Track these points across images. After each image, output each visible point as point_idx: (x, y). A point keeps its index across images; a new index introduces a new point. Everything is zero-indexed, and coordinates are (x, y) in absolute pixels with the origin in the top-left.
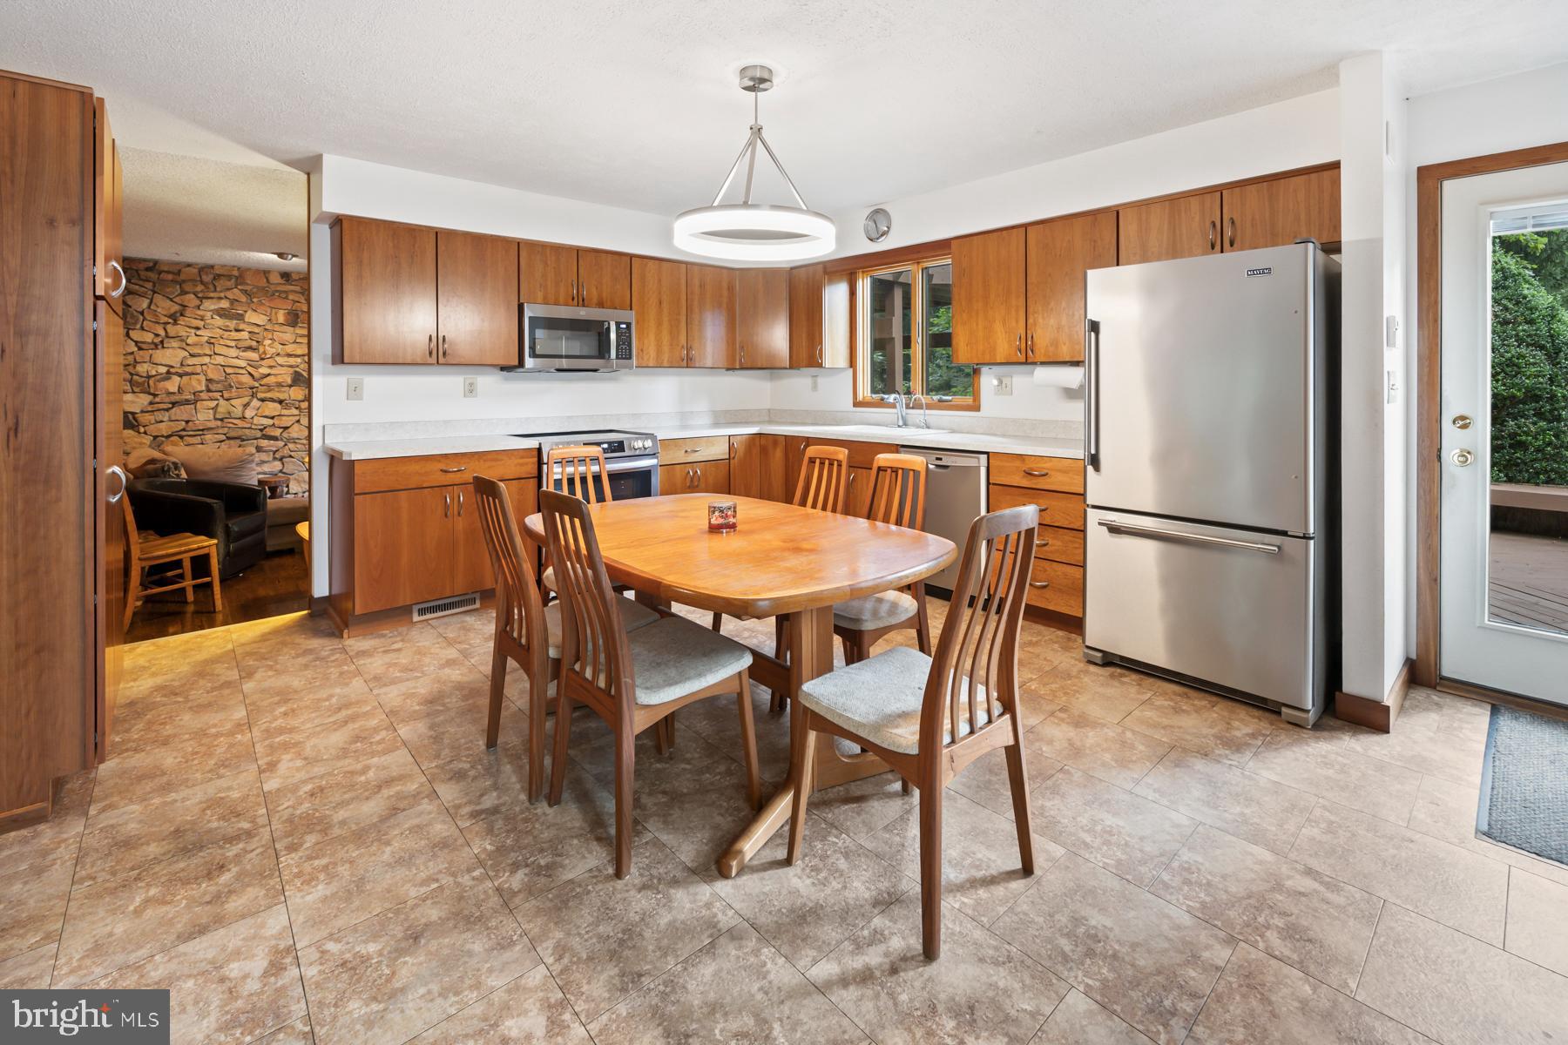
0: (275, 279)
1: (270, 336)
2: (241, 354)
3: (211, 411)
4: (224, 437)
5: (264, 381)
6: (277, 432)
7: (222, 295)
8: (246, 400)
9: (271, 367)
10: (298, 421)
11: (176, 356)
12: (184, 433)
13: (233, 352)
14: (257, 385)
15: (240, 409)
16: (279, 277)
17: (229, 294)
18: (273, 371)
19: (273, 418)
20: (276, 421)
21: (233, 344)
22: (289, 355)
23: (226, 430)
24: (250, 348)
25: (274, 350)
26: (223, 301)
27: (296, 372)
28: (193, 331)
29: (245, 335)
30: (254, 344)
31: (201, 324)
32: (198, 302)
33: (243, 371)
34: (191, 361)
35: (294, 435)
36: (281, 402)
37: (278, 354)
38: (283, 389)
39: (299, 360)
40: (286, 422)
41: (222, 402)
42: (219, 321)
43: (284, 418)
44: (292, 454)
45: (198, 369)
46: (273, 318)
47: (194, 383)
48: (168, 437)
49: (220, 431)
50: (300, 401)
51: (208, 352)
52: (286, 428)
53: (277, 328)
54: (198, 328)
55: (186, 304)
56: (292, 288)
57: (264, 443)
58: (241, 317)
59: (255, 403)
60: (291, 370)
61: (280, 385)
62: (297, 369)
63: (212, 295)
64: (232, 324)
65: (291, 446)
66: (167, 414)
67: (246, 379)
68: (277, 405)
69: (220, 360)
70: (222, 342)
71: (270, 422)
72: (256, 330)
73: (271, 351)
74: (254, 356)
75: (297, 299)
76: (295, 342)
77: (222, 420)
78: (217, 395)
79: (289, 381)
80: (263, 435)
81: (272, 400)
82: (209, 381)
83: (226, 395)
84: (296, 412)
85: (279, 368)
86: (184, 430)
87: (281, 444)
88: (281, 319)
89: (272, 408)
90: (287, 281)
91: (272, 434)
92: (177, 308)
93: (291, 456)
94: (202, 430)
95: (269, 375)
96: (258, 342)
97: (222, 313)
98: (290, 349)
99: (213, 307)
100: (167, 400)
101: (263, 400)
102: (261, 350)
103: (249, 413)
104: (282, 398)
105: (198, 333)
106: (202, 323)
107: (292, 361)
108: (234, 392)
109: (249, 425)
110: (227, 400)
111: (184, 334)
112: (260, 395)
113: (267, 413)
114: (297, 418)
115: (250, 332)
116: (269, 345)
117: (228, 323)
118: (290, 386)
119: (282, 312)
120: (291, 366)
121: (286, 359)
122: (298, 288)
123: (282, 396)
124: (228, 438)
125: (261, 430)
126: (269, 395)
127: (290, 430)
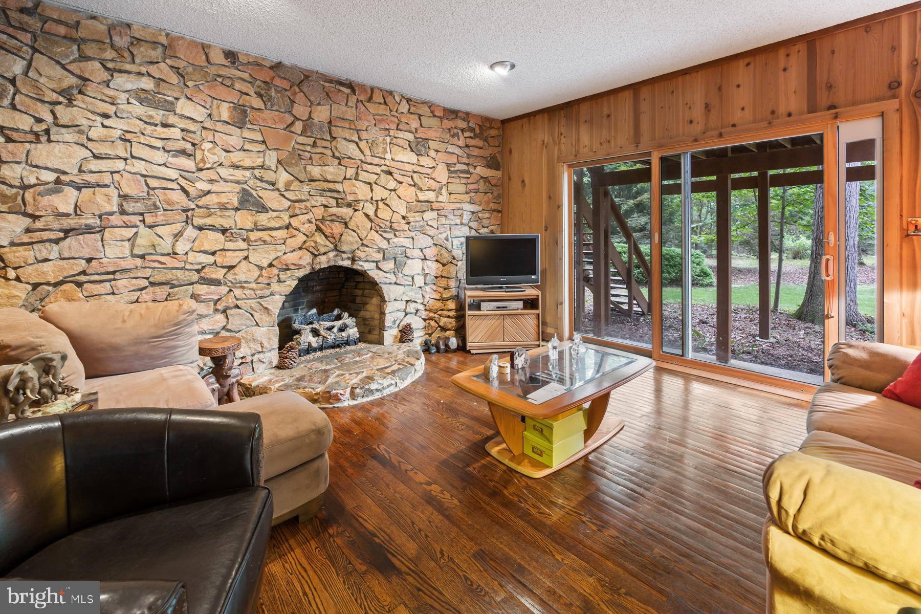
0: (217, 58)
1: (211, 138)
2: (171, 160)
3: (126, 244)
4: (145, 283)
5: (203, 201)
6: (219, 274)
7: (143, 70)
8: (177, 227)
9: (211, 181)
10: (246, 258)
11: (70, 156)
12: (83, 278)
13: (160, 157)
14: (193, 206)
15: (169, 240)
16: (222, 56)
17: (153, 69)
18: (214, 188)
19: (213, 254)
20: (219, 259)
21: (159, 144)
22: (236, 167)
23: (148, 272)
24: (183, 152)
25: (216, 158)
26: (145, 79)
27: (244, 189)
28: (99, 119)
29: (175, 133)
30: (189, 147)
31: (111, 109)
32: (105, 76)
33: (174, 185)
34: (95, 165)
35: (242, 277)
36: (224, 231)
37: (221, 165)
38: (228, 213)
39: (248, 174)
40: (231, 258)
41: (142, 230)
42: (138, 109)
43: (229, 254)
44: (239, 303)
45: (107, 180)
46: (215, 112)
47: (100, 199)
48: (56, 285)
49: (140, 274)
50: (248, 231)
51: (123, 155)
52: (231, 268)
53: (219, 128)
54: (106, 116)
55: (87, 76)
56: (239, 74)
57: (202, 289)
58: (170, 107)
59: (190, 232)
60: (238, 188)
61: (223, 207)
62: (245, 186)
63: (128, 67)
64: (158, 115)
65: (238, 292)
66: (55, 248)
67: (177, 197)
68: (219, 235)
69: (139, 167)
70: (142, 139)
71: (211, 259)
72: (192, 127)
73: (211, 159)
74: (189, 164)
75: (245, 90)
76: (243, 149)
77: (142, 257)
78: (136, 219)
79: (236, 204)
80: (202, 278)
81: (213, 228)
82: (124, 197)
83: (149, 219)
84: (243, 245)
85: (222, 183)
86: (84, 273)
87: (224, 289)
88: (225, 116)
89: (213, 240)
90: (234, 63)
91: (213, 276)
92: (73, 81)
93: (237, 307)
94: (114, 273)
95: (209, 192)
96: (194, 145)
97: (142, 97)
98: (236, 157)
99: (129, 86)
100: (56, 225)
101: (200, 228)
102: (199, 156)
103: (181, 247)
104: (226, 226)
105: (107, 122)
106: (114, 108)
107: (239, 174)
108: (160, 217)
109: (182, 265)
110: (150, 227)
111: (84, 122)
112: (198, 221)
113: (206, 247)
114: (245, 253)
115: (183, 130)
116: (209, 150)
117: (152, 112)
118: (237, 209)
119: (225, 106)
120: (237, 182)
121: (231, 171)
122: (246, 76)
123: (226, 223)
124: (152, 284)
125: (198, 271)
126: (209, 221)
127: (236, 270)
